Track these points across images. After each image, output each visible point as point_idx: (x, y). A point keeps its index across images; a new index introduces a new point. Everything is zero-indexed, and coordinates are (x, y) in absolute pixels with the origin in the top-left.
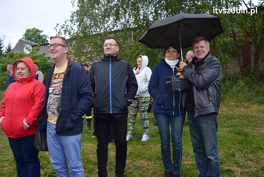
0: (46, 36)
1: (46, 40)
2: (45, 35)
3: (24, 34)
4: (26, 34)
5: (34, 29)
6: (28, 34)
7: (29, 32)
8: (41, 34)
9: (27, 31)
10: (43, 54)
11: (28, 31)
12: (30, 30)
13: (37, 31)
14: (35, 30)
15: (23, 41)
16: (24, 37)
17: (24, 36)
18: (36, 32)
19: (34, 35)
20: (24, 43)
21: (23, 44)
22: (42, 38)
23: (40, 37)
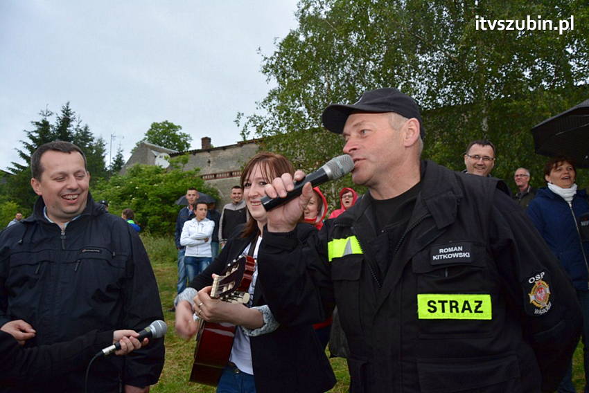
0: (186, 136)
1: (187, 144)
2: (184, 135)
3: (146, 132)
4: (149, 133)
5: (166, 122)
6: (154, 133)
7: (157, 128)
8: (178, 133)
9: (152, 126)
10: (196, 170)
11: (155, 126)
12: (158, 125)
13: (172, 126)
14: (167, 125)
15: (147, 146)
16: (147, 137)
17: (146, 135)
18: (168, 128)
19: (165, 133)
20: (149, 149)
21: (147, 150)
22: (179, 140)
23: (175, 138)
